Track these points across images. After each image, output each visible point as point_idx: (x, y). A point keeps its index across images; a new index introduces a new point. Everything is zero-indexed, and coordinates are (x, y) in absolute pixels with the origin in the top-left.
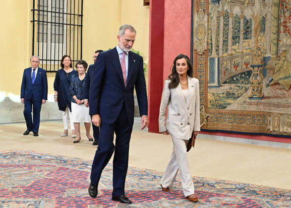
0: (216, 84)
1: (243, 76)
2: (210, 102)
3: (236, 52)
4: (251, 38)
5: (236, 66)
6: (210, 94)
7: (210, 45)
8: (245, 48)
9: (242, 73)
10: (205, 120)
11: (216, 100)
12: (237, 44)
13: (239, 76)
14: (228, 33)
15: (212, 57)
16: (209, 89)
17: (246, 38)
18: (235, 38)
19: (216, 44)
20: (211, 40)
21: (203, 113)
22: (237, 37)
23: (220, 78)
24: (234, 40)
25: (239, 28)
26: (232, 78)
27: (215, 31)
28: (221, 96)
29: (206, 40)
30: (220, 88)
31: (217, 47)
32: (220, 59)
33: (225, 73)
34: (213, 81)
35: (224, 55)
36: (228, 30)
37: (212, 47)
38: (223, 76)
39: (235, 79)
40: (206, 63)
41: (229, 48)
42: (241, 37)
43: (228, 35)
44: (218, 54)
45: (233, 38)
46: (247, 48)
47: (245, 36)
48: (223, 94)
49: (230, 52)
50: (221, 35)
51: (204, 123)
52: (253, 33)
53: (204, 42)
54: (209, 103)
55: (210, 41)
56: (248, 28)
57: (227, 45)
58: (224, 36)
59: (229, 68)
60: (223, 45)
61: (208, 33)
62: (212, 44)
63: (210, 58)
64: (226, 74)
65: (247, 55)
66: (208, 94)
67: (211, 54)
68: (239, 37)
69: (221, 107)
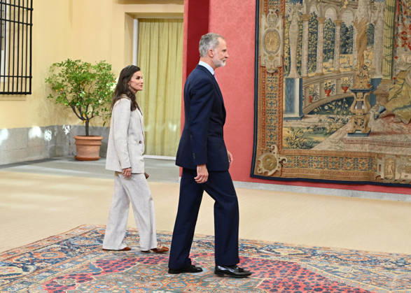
0: (297, 114)
1: (340, 103)
2: (287, 140)
3: (329, 71)
4: (351, 53)
5: (329, 91)
6: (287, 129)
7: (288, 61)
8: (343, 66)
9: (338, 101)
10: (278, 165)
11: (296, 137)
12: (331, 60)
13: (334, 104)
14: (316, 44)
15: (290, 76)
16: (284, 122)
17: (345, 53)
18: (328, 52)
19: (297, 59)
20: (289, 54)
21: (275, 154)
22: (330, 51)
23: (303, 107)
24: (325, 54)
25: (334, 38)
26: (323, 106)
27: (296, 41)
28: (304, 131)
29: (280, 52)
30: (303, 120)
31: (298, 63)
32: (304, 81)
33: (311, 100)
34: (292, 111)
35: (310, 75)
36: (317, 40)
37: (290, 63)
38: (308, 103)
39: (326, 107)
40: (280, 85)
41: (319, 65)
42: (337, 50)
43: (316, 47)
44: (300, 73)
45: (325, 52)
46: (346, 65)
47: (343, 50)
48: (308, 128)
49: (319, 71)
50: (305, 46)
51: (277, 169)
52: (355, 45)
53: (277, 56)
54: (284, 141)
55: (286, 55)
56: (348, 38)
57: (315, 61)
58: (309, 48)
59: (318, 92)
60: (308, 60)
61: (284, 44)
62: (290, 58)
63: (287, 79)
64: (313, 101)
65: (346, 75)
66: (284, 129)
67: (289, 73)
68: (333, 51)
69: (304, 147)
